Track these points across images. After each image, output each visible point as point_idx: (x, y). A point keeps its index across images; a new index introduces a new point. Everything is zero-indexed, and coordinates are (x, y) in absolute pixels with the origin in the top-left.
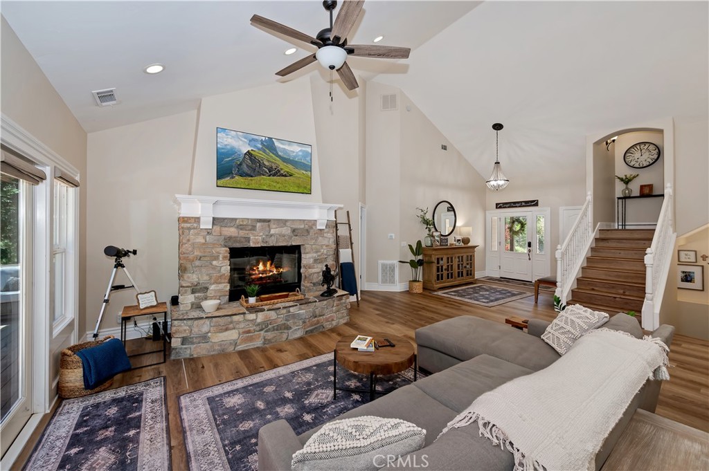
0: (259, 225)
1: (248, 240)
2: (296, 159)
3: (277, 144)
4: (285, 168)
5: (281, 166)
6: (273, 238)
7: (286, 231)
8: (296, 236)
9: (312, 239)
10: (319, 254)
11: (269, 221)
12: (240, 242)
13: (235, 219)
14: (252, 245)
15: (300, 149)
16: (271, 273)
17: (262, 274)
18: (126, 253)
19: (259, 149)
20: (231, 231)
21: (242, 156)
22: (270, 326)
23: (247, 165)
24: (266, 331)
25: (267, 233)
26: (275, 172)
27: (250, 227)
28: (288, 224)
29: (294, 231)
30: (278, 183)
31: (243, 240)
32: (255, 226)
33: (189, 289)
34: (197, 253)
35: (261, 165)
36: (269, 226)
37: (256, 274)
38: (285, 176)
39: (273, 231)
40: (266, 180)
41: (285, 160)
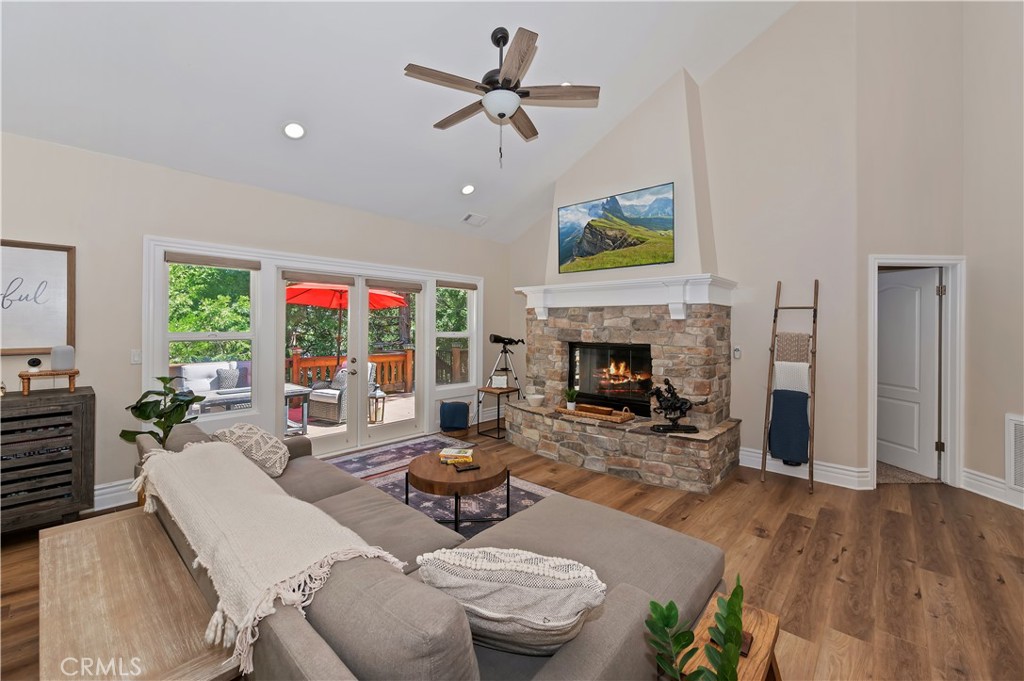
0: (590, 314)
1: (579, 333)
2: (650, 216)
3: (622, 202)
4: (633, 232)
5: (629, 232)
6: (607, 332)
7: (625, 322)
8: (639, 330)
9: (661, 336)
10: (676, 361)
11: (600, 309)
12: (571, 335)
13: (567, 309)
14: (583, 340)
15: (654, 198)
16: (626, 381)
17: (614, 380)
18: (511, 342)
19: (600, 217)
20: (564, 323)
21: (582, 231)
22: (565, 441)
23: (588, 242)
24: (561, 445)
25: (599, 326)
26: (621, 242)
27: (581, 318)
28: (625, 313)
29: (634, 322)
30: (625, 257)
31: (574, 333)
32: (586, 317)
33: (532, 381)
34: (537, 345)
35: (605, 236)
36: (601, 316)
37: (606, 378)
38: (635, 244)
39: (606, 323)
40: (609, 255)
41: (633, 222)
